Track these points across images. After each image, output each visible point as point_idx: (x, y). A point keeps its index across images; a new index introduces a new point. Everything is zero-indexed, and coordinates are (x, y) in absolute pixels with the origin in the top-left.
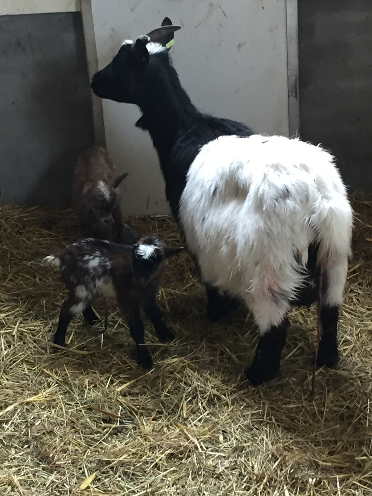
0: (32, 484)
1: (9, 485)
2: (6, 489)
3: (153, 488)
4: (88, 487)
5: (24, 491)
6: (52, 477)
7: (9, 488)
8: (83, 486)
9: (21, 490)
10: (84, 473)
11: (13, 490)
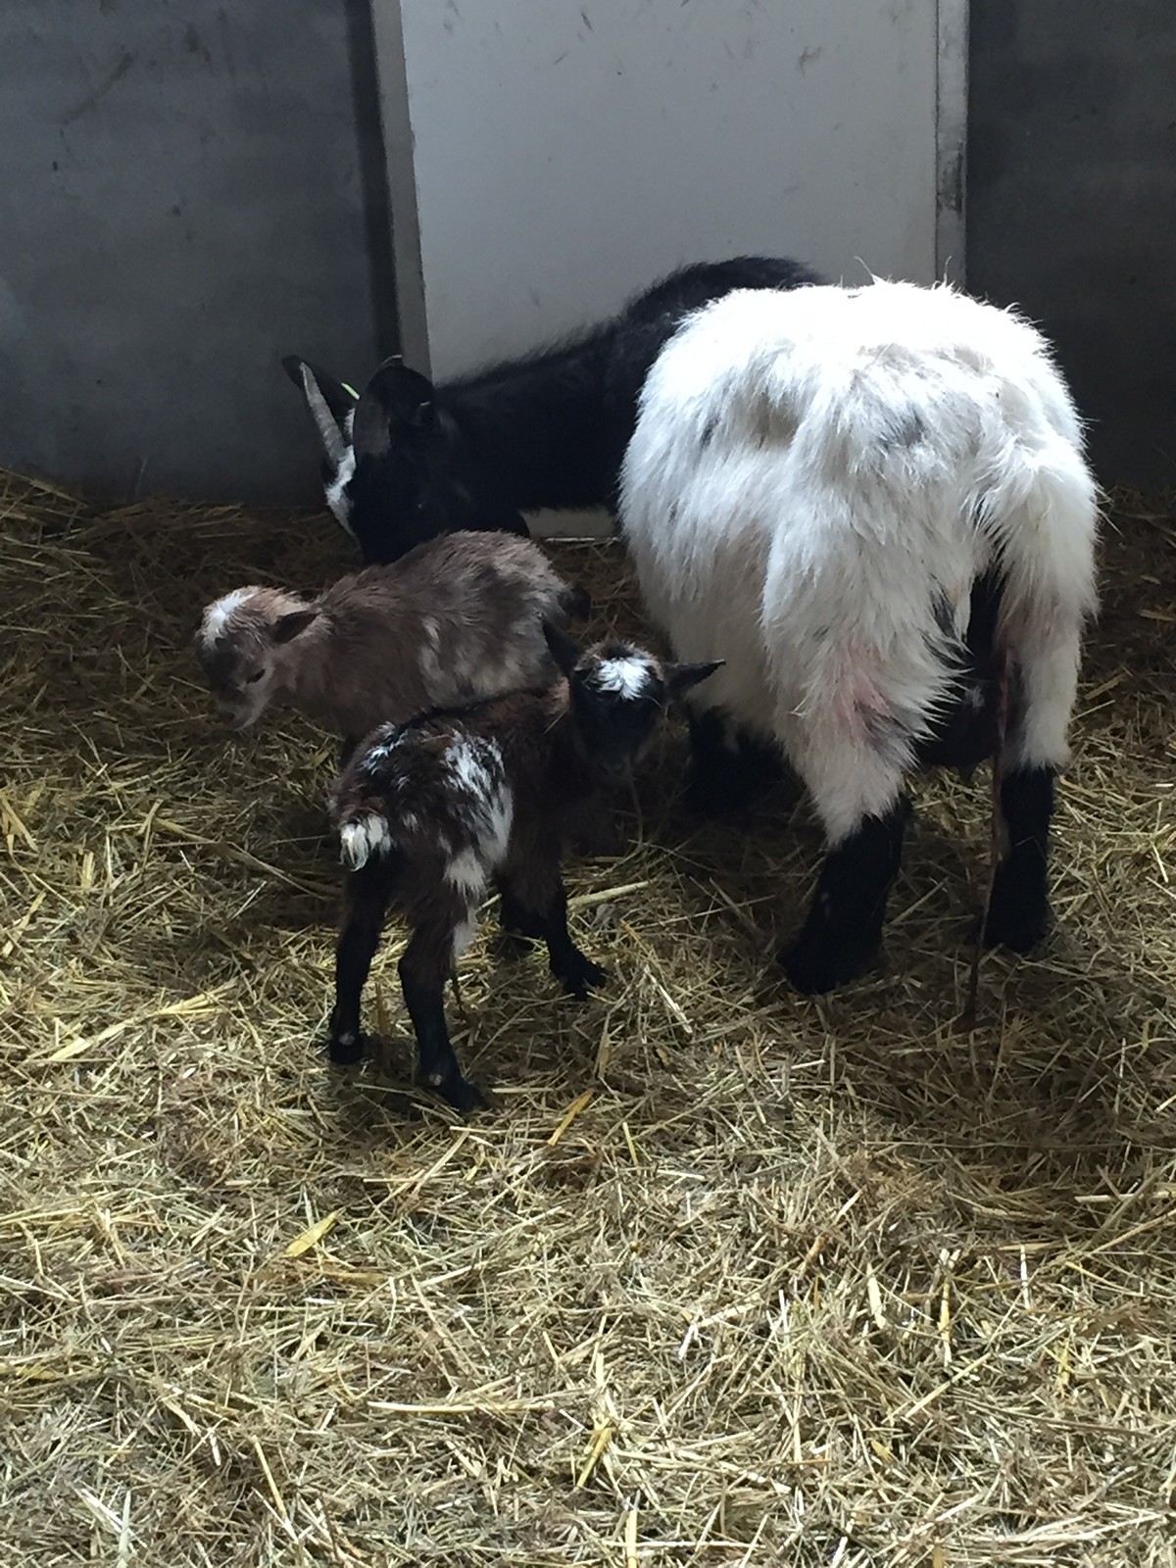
0: (155, 1236)
1: (88, 1237)
2: (79, 1247)
3: (494, 1260)
4: (310, 1252)
5: (130, 1254)
6: (213, 1221)
7: (88, 1246)
8: (297, 1247)
9: (120, 1249)
10: (301, 1212)
11: (97, 1252)
